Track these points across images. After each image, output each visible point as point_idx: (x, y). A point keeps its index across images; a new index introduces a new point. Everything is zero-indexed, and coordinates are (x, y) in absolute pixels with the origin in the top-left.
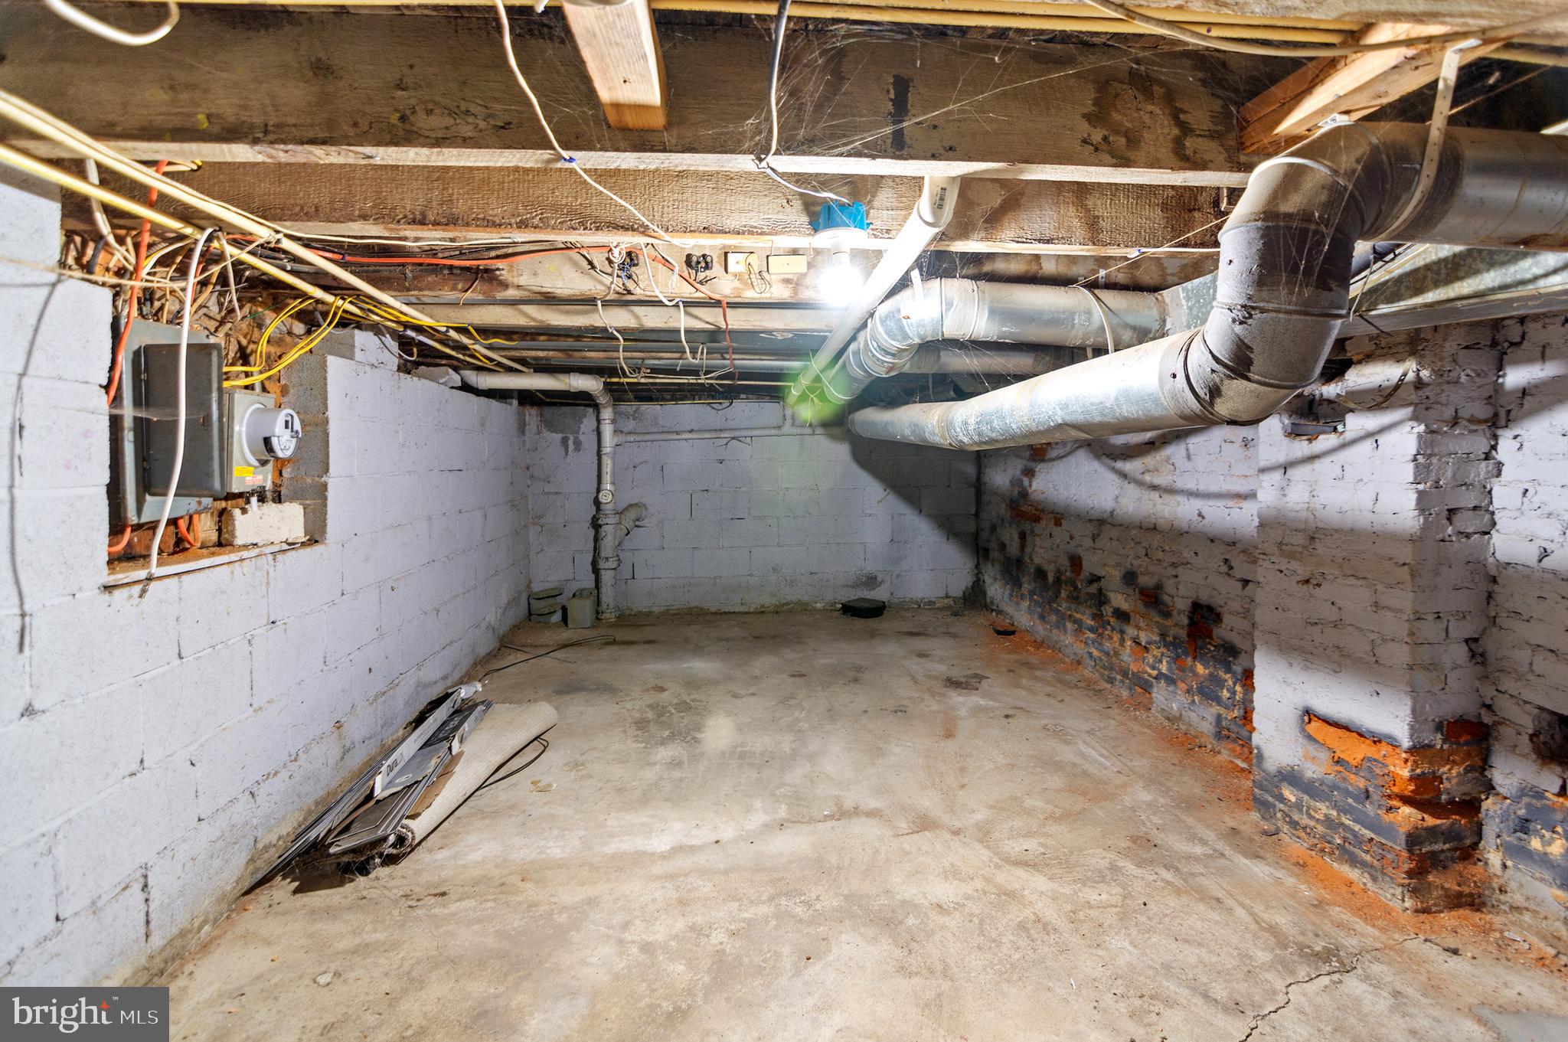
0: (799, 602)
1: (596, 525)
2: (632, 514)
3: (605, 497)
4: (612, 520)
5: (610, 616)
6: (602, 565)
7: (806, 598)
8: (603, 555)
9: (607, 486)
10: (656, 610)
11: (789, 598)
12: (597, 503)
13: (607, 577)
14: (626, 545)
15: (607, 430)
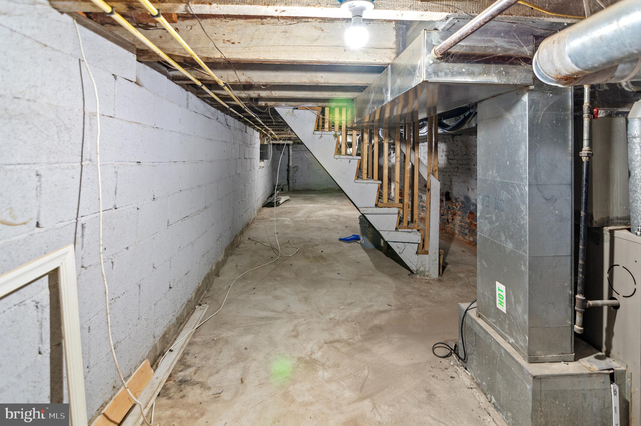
0: (332, 188)
1: (288, 171)
2: (296, 168)
3: (291, 164)
4: (292, 169)
5: (291, 190)
6: (290, 179)
7: (333, 187)
8: (290, 176)
9: (291, 162)
10: (301, 189)
11: (330, 187)
12: (288, 166)
13: (291, 181)
14: (294, 175)
15: (291, 150)
